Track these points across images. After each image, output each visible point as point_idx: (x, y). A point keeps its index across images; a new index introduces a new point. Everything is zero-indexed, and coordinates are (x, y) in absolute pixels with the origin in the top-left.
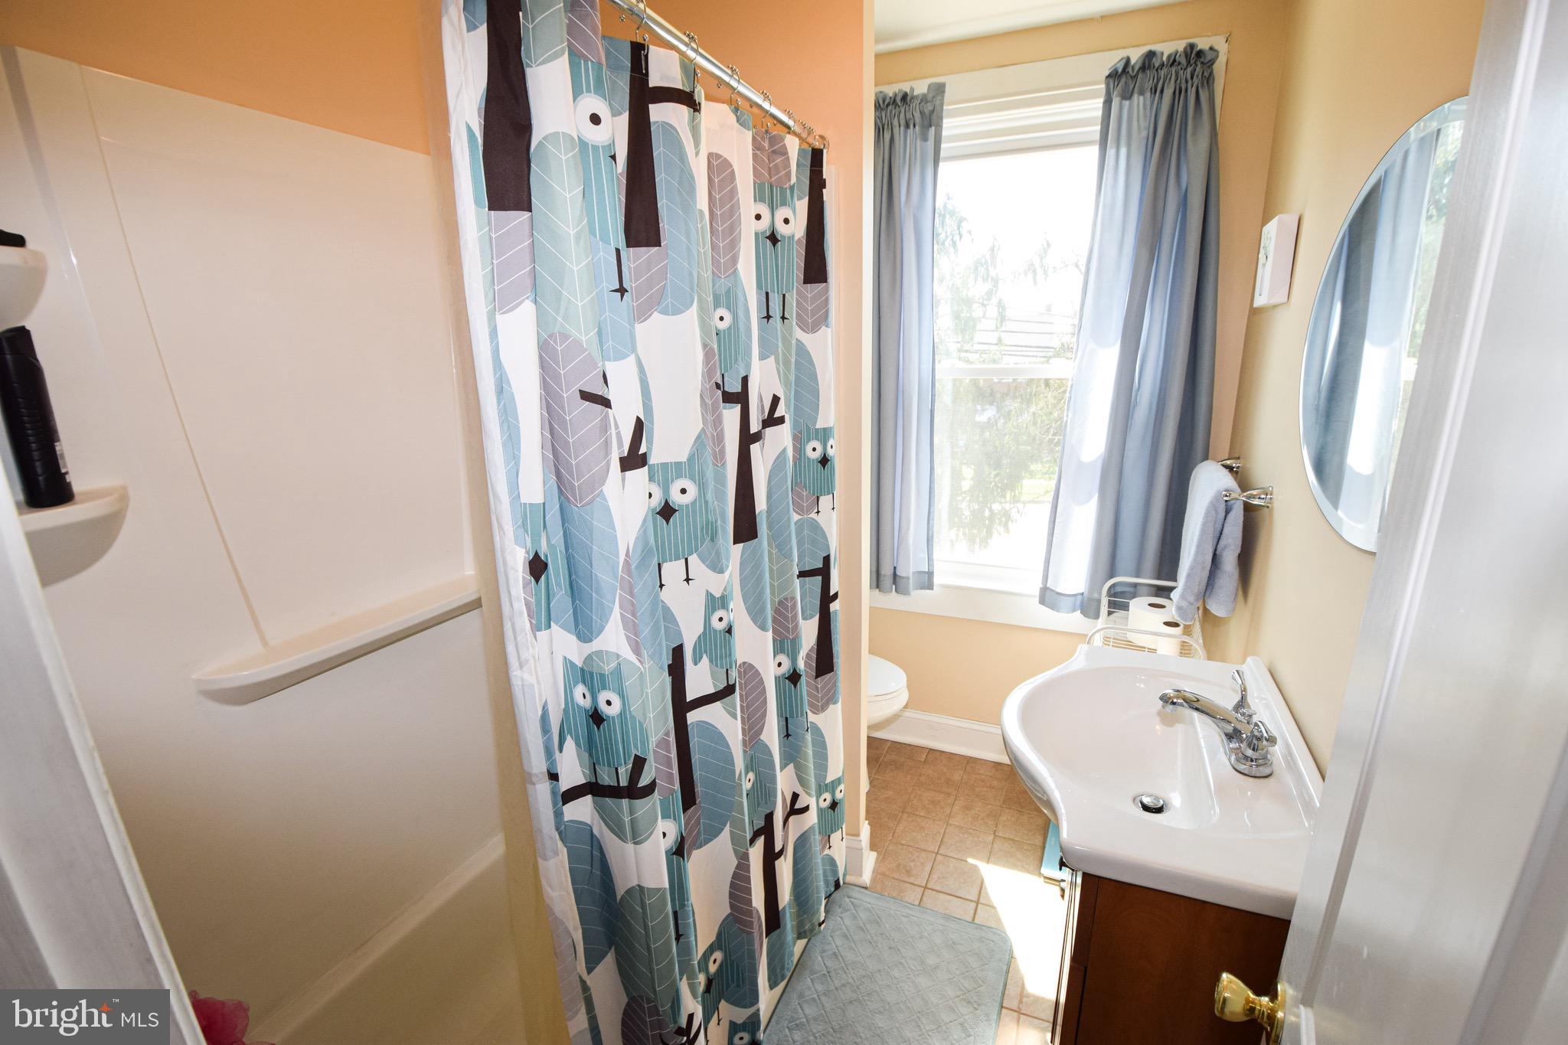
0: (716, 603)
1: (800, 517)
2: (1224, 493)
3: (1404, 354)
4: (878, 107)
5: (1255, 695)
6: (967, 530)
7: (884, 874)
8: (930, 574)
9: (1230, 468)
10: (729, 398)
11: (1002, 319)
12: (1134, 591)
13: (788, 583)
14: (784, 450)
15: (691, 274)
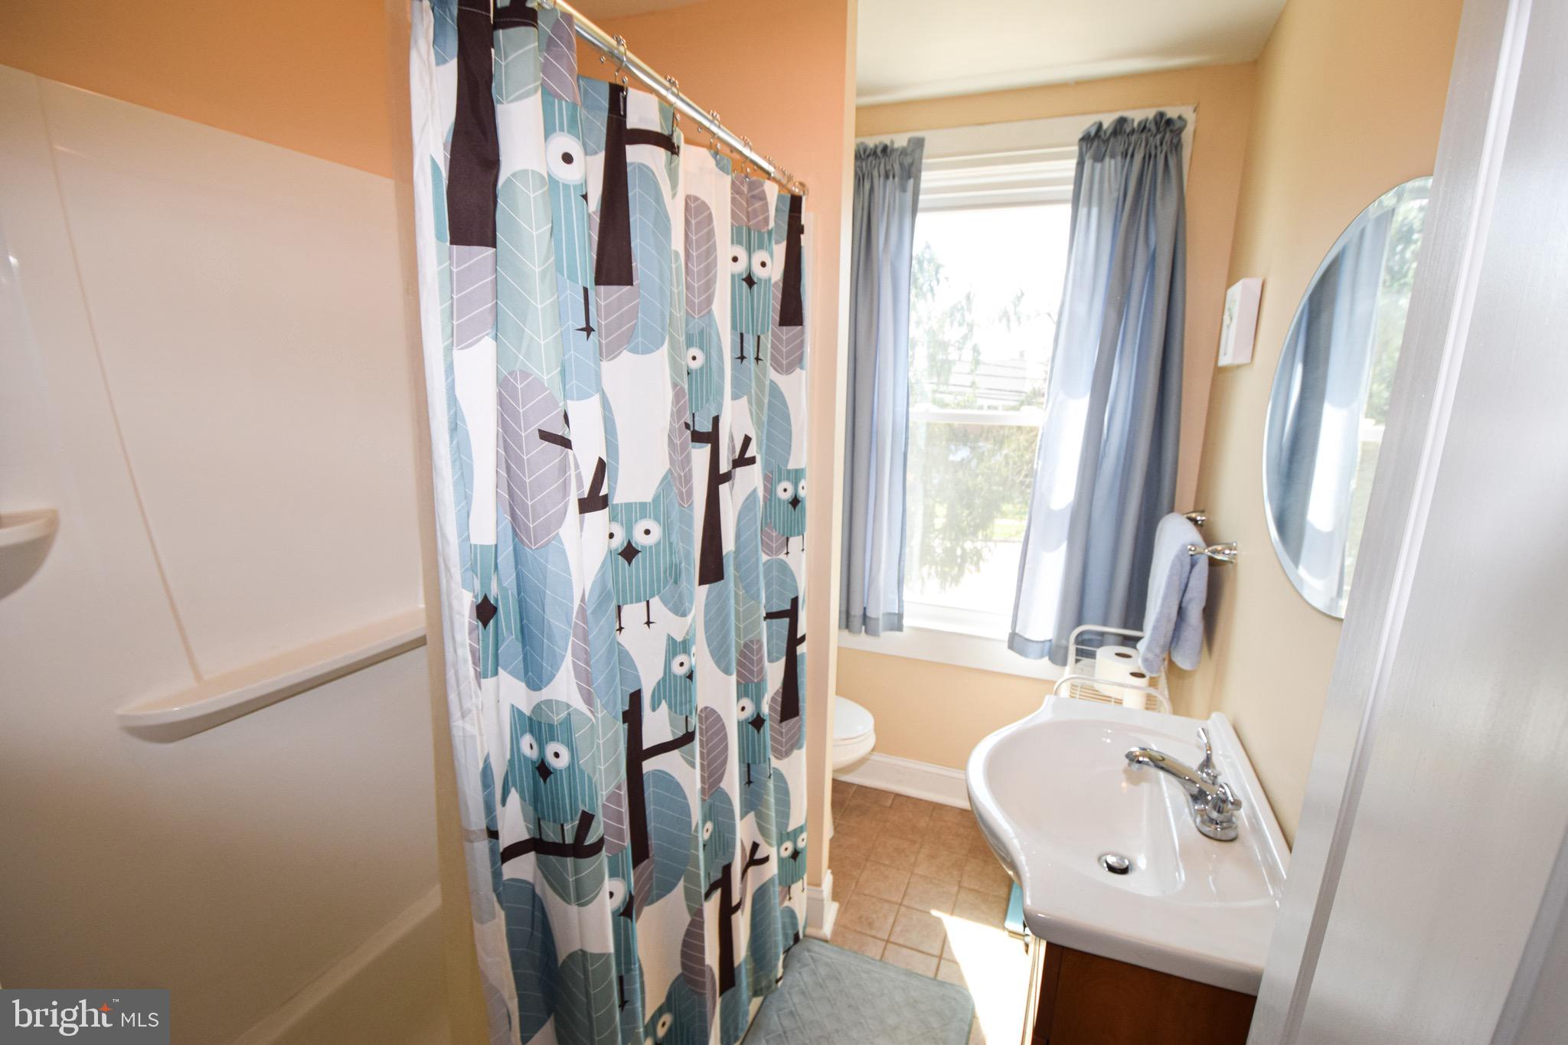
0: (677, 647)
1: (769, 558)
2: (1189, 547)
3: (1362, 416)
4: (858, 157)
5: (1220, 752)
6: (939, 568)
7: (845, 927)
8: (900, 616)
9: (1194, 521)
10: (698, 437)
11: (977, 362)
12: (1101, 639)
13: (755, 625)
14: (755, 491)
15: (663, 315)
